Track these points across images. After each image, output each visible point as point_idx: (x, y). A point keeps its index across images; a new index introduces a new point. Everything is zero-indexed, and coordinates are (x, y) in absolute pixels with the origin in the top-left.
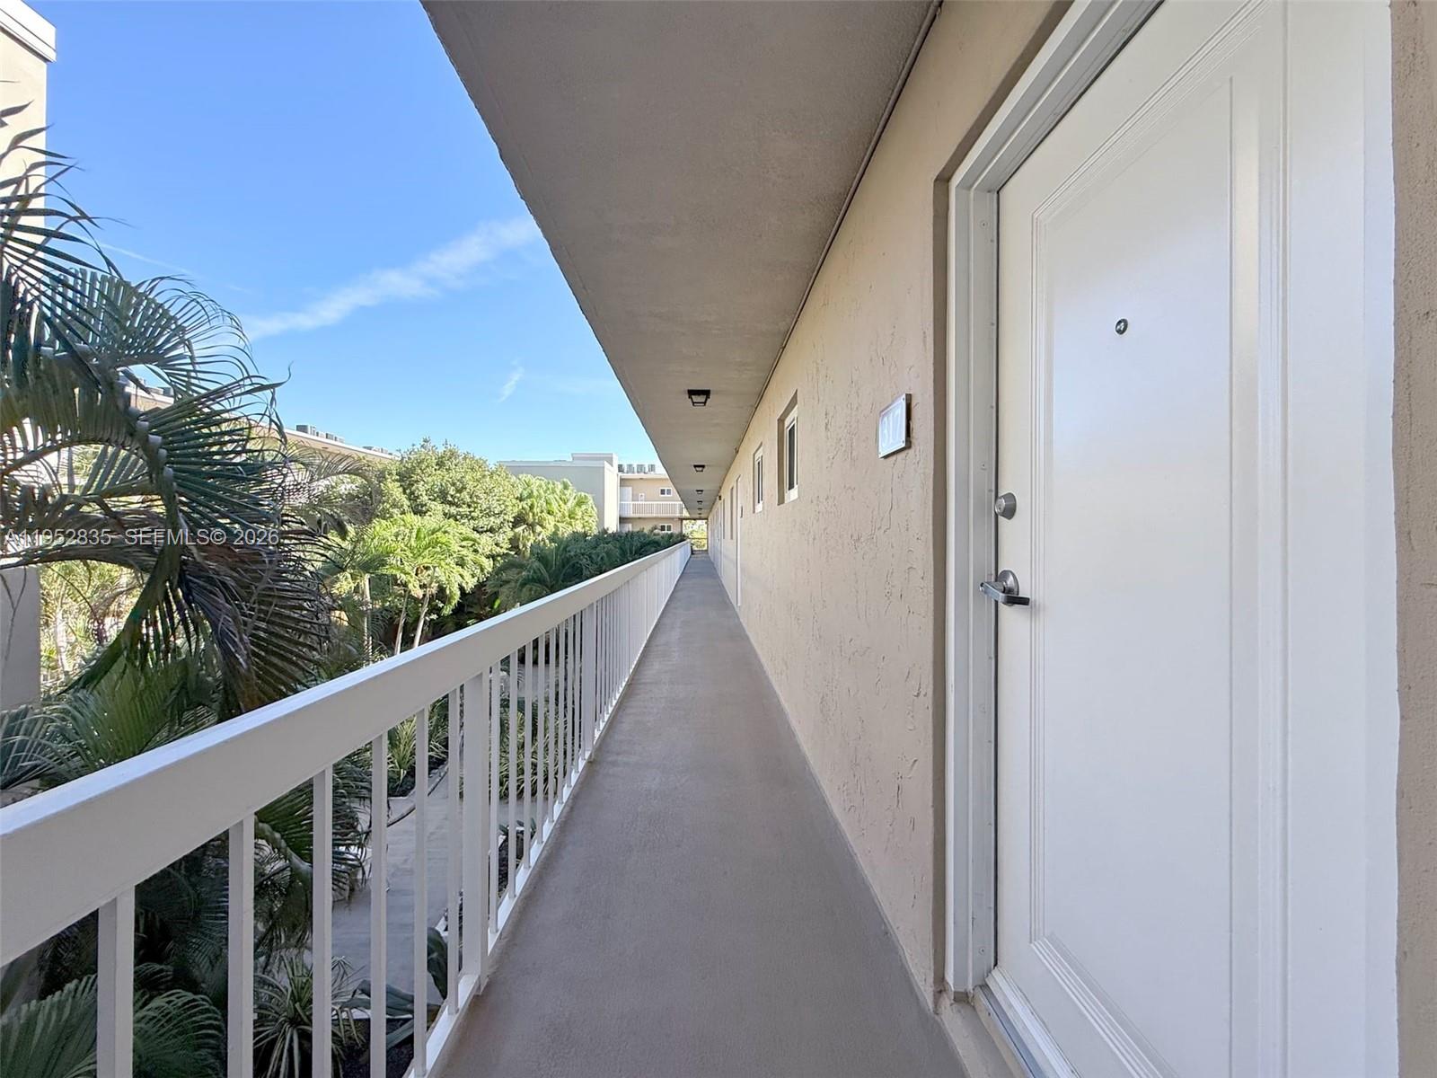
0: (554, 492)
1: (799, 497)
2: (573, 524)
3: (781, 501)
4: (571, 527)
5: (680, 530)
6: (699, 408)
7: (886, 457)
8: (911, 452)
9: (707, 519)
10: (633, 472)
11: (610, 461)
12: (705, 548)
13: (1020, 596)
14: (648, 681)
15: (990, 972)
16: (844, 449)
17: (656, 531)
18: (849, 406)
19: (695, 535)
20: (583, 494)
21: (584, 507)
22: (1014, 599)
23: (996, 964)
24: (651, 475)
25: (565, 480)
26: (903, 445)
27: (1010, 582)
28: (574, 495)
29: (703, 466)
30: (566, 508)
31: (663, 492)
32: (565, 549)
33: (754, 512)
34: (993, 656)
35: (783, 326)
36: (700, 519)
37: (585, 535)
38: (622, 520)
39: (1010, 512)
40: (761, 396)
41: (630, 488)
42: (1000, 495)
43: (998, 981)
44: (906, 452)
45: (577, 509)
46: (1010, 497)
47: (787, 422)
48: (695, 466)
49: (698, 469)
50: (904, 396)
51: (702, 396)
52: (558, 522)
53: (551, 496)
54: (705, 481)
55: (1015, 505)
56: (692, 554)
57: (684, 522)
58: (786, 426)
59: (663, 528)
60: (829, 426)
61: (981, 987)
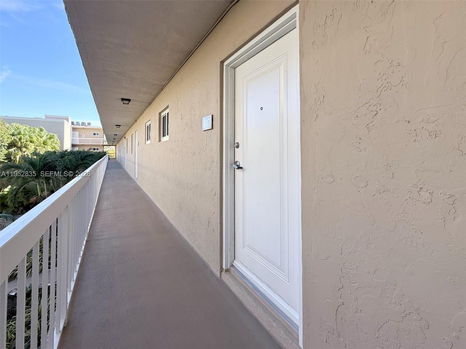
0: (34, 132)
1: (169, 140)
2: (46, 147)
3: (160, 141)
4: (44, 149)
5: (103, 150)
6: (125, 105)
7: (204, 131)
8: (213, 130)
9: (116, 146)
10: (79, 125)
11: (67, 120)
12: (115, 157)
13: (240, 167)
14: (104, 209)
15: (233, 261)
16: (189, 126)
17: (91, 150)
18: (191, 114)
19: (109, 152)
20: (52, 134)
21: (52, 140)
22: (239, 168)
23: (235, 259)
24: (89, 127)
25: (41, 127)
26: (211, 128)
27: (238, 163)
28: (47, 134)
29: (120, 126)
30: (42, 140)
31: (94, 134)
32: (44, 159)
33: (145, 144)
34: (234, 182)
35: (163, 83)
36: (113, 145)
37: (55, 152)
38: (73, 146)
39: (238, 147)
40: (150, 103)
41: (78, 132)
42: (235, 143)
43: (236, 263)
44: (211, 130)
45: (48, 140)
46: (238, 143)
47: (162, 114)
48: (116, 125)
49: (117, 126)
50: (211, 115)
51: (127, 101)
52: (37, 146)
53: (33, 134)
54: (119, 132)
55: (239, 145)
56: (109, 160)
57: (104, 147)
58: (162, 115)
59: (94, 149)
60: (183, 119)
61: (231, 266)
